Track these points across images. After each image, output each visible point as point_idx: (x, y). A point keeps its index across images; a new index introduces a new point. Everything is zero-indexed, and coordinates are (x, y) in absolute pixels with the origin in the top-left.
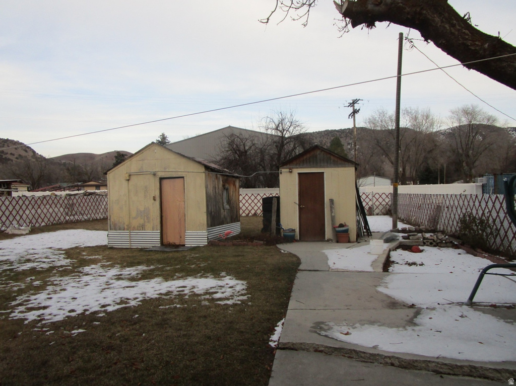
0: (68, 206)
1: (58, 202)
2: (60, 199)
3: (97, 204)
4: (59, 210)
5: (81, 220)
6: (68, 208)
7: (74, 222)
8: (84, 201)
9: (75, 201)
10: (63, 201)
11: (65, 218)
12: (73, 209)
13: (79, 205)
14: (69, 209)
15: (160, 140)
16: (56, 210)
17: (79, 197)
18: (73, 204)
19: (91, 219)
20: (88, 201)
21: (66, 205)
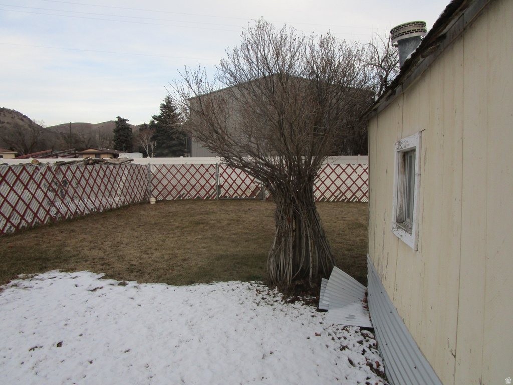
0: (55, 187)
1: (31, 177)
2: (34, 172)
3: (112, 179)
4: (33, 196)
5: (82, 213)
6: (54, 190)
7: (69, 221)
8: (87, 175)
9: (69, 175)
10: (44, 176)
11: (48, 212)
12: (67, 192)
13: (79, 183)
14: (56, 192)
15: (165, 104)
16: (26, 196)
17: (78, 167)
18: (65, 182)
19: (101, 210)
20: (94, 174)
21: (50, 184)
